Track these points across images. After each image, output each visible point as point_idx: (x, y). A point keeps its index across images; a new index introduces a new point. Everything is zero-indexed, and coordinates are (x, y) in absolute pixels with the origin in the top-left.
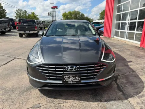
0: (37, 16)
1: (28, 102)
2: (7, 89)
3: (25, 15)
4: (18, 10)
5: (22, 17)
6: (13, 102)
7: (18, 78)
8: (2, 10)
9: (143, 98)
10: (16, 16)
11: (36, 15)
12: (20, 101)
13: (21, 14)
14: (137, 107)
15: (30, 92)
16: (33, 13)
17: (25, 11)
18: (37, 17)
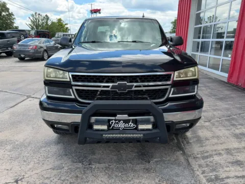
0: (66, 24)
1: (46, 161)
2: (17, 143)
3: (47, 22)
4: (34, 14)
5: (40, 26)
6: (25, 161)
7: (33, 128)
8: (7, 15)
9: (208, 160)
10: (31, 25)
11: (64, 24)
12: (35, 160)
13: (39, 21)
14: (198, 170)
15: (49, 148)
16: (60, 20)
17: (46, 15)
18: (66, 26)
